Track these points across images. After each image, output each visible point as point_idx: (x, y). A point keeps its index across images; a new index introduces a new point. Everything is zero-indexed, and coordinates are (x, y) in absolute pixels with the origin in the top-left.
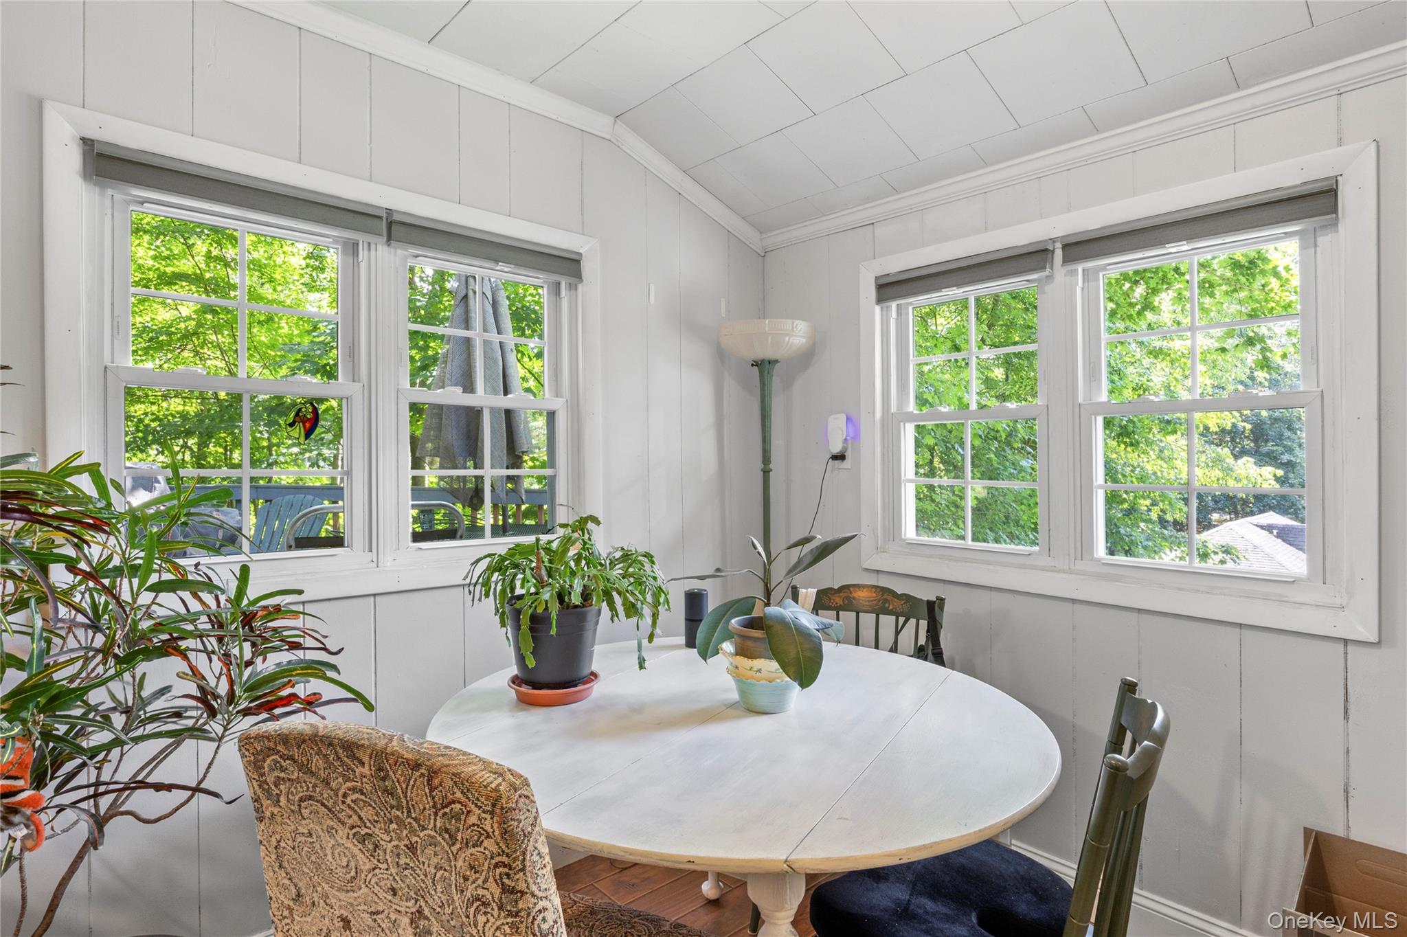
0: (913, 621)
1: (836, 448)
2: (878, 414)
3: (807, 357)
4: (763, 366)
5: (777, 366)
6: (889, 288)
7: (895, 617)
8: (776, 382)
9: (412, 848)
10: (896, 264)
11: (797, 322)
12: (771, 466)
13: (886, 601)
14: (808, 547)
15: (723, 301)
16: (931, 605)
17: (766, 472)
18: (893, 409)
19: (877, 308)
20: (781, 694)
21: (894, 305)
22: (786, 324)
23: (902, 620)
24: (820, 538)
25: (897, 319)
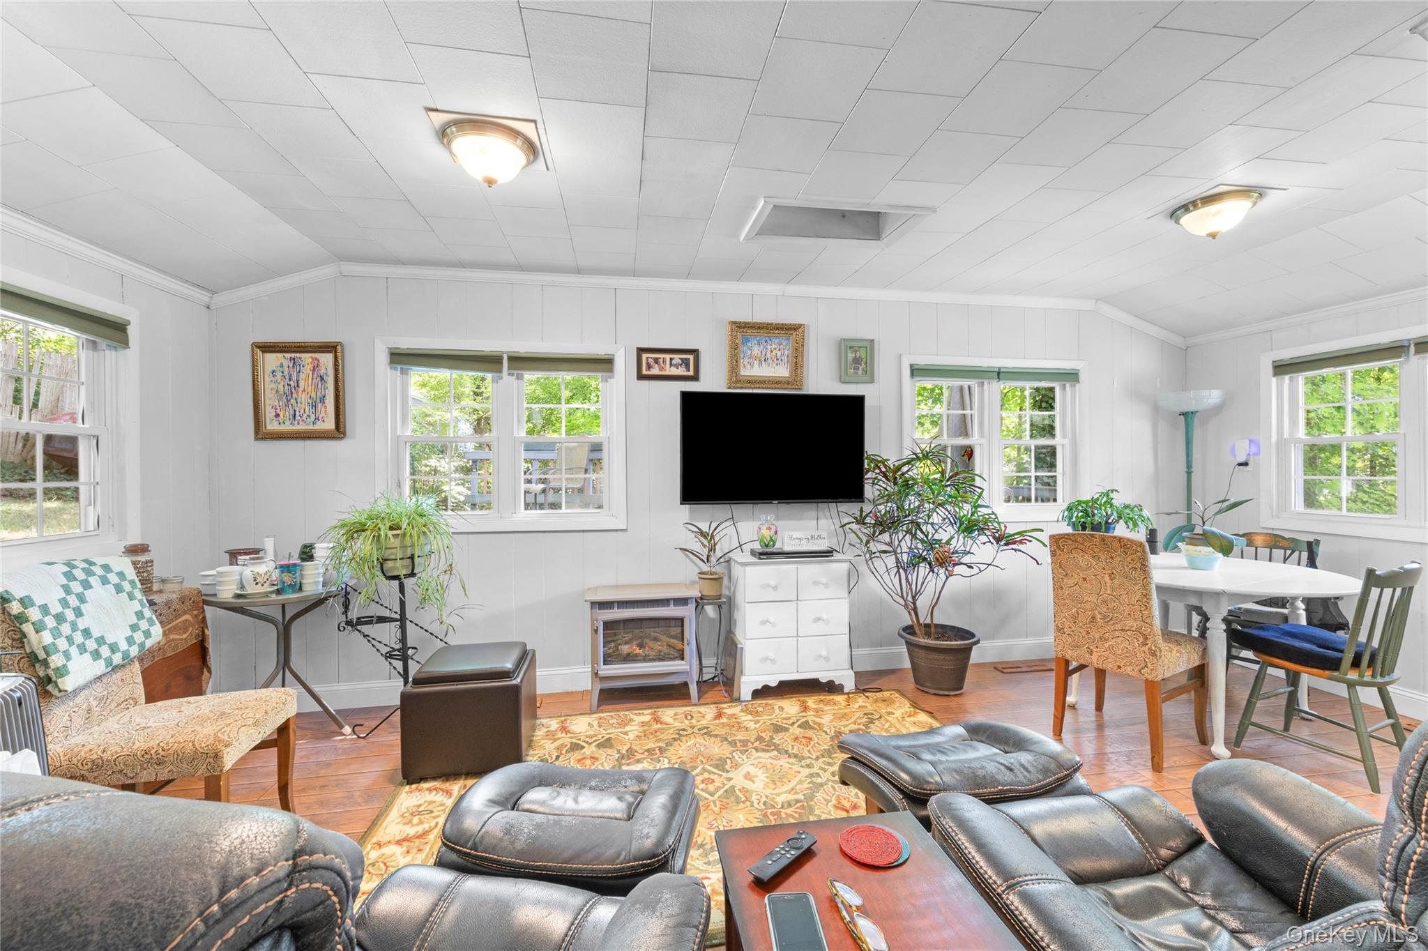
0: (1297, 553)
1: (1242, 460)
2: (1274, 439)
3: (1218, 409)
4: (1187, 416)
5: (1197, 414)
6: (1281, 368)
7: (1283, 551)
8: (1196, 422)
9: (1112, 557)
10: (1287, 354)
11: (1212, 391)
12: (1193, 470)
13: (1277, 541)
14: (1226, 504)
15: (1158, 380)
16: (1309, 544)
17: (1189, 473)
18: (1286, 435)
19: (1274, 380)
20: (1212, 561)
21: (1287, 378)
22: (1206, 392)
23: (1288, 552)
24: (1232, 500)
25: (1289, 384)
